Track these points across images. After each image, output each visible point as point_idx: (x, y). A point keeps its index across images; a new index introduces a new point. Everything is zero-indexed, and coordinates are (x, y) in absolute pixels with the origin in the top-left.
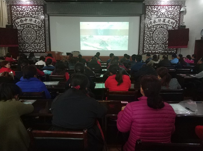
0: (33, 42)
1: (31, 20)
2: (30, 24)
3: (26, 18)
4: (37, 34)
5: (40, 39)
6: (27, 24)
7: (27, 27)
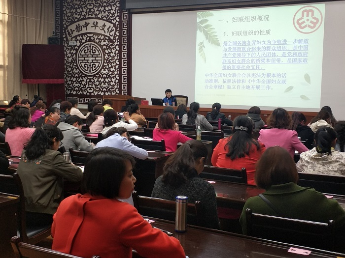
0: (97, 74)
1: (96, 25)
2: (92, 35)
3: (87, 21)
4: (104, 55)
5: (110, 66)
6: (88, 35)
7: (87, 41)
